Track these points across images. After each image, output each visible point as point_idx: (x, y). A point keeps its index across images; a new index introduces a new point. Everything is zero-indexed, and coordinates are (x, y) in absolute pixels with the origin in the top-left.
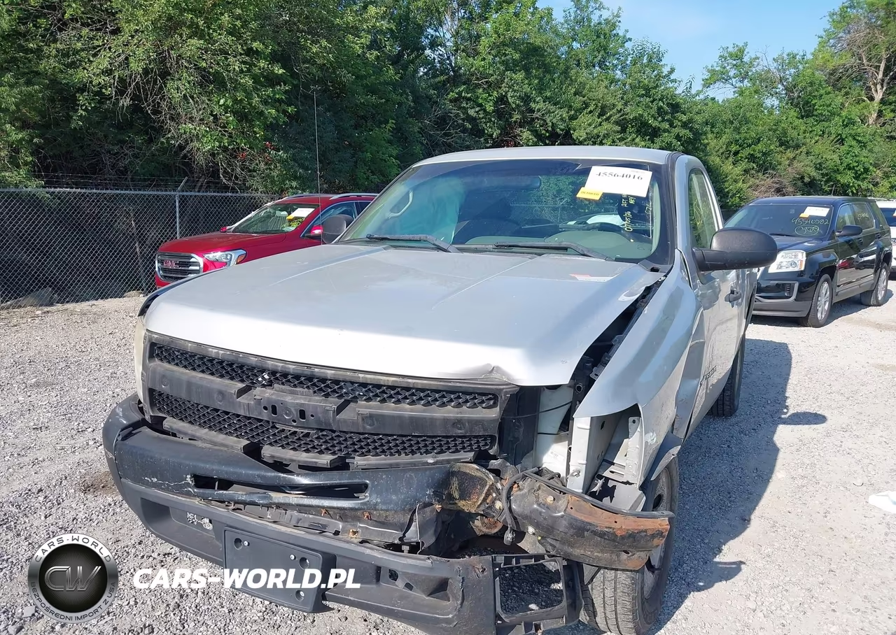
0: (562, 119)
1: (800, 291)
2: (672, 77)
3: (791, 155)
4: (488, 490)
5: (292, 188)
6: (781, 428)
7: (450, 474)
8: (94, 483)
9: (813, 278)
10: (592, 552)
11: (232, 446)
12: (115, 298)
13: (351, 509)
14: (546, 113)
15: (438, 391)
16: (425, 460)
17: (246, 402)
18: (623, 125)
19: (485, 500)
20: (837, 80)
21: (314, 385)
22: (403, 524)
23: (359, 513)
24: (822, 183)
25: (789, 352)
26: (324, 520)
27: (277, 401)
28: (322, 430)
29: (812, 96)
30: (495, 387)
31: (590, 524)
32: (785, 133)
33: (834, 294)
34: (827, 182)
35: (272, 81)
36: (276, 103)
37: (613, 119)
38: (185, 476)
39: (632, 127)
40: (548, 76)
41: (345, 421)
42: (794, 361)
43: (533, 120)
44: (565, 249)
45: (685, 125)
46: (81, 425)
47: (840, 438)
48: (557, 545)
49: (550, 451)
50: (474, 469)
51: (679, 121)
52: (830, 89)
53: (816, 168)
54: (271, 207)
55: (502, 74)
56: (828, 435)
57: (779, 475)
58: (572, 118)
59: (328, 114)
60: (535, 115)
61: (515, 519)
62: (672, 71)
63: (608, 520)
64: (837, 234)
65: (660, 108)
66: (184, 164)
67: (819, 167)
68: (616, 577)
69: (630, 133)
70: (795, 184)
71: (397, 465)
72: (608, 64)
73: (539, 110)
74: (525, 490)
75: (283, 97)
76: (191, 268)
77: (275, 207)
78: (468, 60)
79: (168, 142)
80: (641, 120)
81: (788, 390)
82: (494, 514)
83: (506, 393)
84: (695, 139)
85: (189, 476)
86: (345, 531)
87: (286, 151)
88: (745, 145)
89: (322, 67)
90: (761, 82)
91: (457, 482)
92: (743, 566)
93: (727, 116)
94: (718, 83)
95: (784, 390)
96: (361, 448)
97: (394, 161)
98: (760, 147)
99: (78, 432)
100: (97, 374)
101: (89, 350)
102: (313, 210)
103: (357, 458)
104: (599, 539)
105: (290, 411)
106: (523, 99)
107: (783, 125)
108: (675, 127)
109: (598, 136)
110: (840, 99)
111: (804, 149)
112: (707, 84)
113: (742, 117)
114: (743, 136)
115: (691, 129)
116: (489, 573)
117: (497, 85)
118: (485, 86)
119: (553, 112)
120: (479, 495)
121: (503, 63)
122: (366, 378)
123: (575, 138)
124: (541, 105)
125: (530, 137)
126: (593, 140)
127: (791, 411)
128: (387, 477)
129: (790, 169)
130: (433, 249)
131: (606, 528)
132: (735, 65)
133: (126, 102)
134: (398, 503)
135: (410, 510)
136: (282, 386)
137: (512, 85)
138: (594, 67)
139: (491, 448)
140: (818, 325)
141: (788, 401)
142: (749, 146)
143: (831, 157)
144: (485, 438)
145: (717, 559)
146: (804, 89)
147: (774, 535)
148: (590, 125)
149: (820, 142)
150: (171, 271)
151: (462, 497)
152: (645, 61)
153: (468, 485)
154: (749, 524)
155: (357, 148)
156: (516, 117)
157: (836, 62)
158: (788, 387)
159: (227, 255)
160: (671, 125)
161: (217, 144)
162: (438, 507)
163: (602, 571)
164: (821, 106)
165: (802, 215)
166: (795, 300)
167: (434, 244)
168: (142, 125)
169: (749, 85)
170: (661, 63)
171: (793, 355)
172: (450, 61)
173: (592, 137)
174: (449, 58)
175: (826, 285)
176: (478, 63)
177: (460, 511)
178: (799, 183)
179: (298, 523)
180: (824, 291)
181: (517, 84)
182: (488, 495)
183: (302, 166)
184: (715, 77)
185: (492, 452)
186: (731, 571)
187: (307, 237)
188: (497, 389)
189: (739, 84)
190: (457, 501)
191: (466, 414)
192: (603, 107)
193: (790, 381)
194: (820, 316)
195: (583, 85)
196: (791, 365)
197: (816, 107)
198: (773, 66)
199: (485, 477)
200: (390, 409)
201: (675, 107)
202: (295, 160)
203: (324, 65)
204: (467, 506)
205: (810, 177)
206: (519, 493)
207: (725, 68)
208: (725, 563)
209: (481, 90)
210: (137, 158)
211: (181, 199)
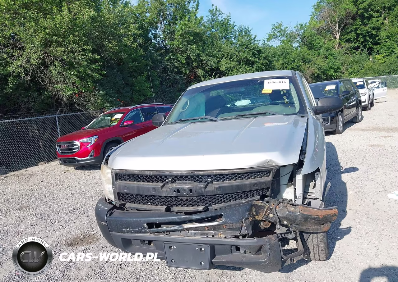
0: (214, 63)
1: (331, 120)
2: (256, 39)
3: (308, 66)
4: (266, 210)
5: (107, 106)
6: (343, 175)
7: (252, 206)
8: (72, 242)
9: (335, 114)
10: (310, 226)
11: (160, 210)
12: (35, 166)
13: (218, 225)
14: (208, 61)
15: (245, 173)
16: (241, 202)
17: (166, 190)
18: (239, 62)
19: (265, 214)
20: (320, 32)
21: (195, 179)
22: (239, 228)
23: (221, 226)
24: (322, 75)
25: (333, 145)
26: (207, 232)
27: (179, 188)
28: (198, 196)
29: (312, 40)
30: (270, 168)
31: (310, 215)
32: (304, 57)
33: (344, 120)
34: (324, 75)
35: (95, 61)
36: (96, 71)
37: (236, 60)
38: (143, 225)
39: (243, 62)
40: (205, 45)
41: (209, 191)
42: (336, 149)
43: (202, 64)
44: (265, 113)
45: (265, 58)
46: (51, 221)
47: (366, 175)
48: (297, 226)
49: (286, 191)
50: (260, 203)
51: (262, 57)
52: (318, 36)
53: (319, 70)
54: (103, 116)
55: (187, 47)
56: (361, 175)
57: (350, 193)
58: (219, 62)
59: (118, 73)
60: (203, 62)
61: (279, 219)
62: (256, 36)
63: (316, 213)
64: (341, 95)
65: (253, 53)
66: (56, 102)
67: (320, 69)
68: (317, 236)
69: (242, 65)
70: (312, 77)
71: (231, 205)
72: (228, 37)
73: (204, 60)
74: (281, 208)
75: (99, 68)
76: (74, 147)
77: (104, 116)
78: (171, 42)
79: (48, 94)
80: (246, 59)
81: (339, 160)
82: (269, 219)
83: (275, 169)
84: (269, 64)
85: (145, 225)
86: (216, 234)
87: (103, 91)
88: (289, 64)
89: (113, 53)
90: (290, 37)
91: (254, 209)
92: (351, 228)
93: (279, 52)
94: (273, 39)
95: (338, 161)
96: (215, 201)
97: (149, 89)
98: (295, 64)
99: (52, 224)
100: (46, 199)
101: (36, 190)
102: (123, 114)
103: (213, 205)
104: (314, 220)
105: (186, 191)
106: (197, 56)
107: (303, 54)
108: (261, 60)
109: (231, 68)
110: (323, 40)
111: (312, 63)
112: (269, 40)
113: (286, 52)
114: (287, 60)
115: (267, 60)
116: (277, 241)
117: (185, 51)
118: (180, 53)
119: (210, 60)
120: (263, 213)
121: (186, 42)
122: (217, 172)
123: (221, 70)
124: (205, 58)
125: (202, 72)
126: (228, 70)
127: (344, 168)
128: (229, 210)
129: (308, 71)
130: (209, 121)
131: (316, 216)
132: (278, 31)
133: (28, 78)
134: (236, 220)
135: (241, 222)
136: (180, 182)
137: (192, 51)
138: (223, 39)
139: (267, 193)
140: (340, 133)
141: (341, 164)
142: (291, 64)
143: (324, 65)
144: (265, 189)
145: (340, 228)
146: (308, 38)
147: (358, 215)
148: (226, 64)
149: (318, 59)
150: (65, 150)
151: (257, 215)
152: (244, 34)
153: (259, 209)
154: (347, 213)
155: (132, 86)
156: (195, 64)
157: (318, 25)
158: (339, 159)
159: (90, 139)
160: (259, 59)
161: (72, 92)
162: (251, 219)
163: (311, 235)
164: (316, 44)
165: (325, 90)
166: (330, 124)
167: (210, 119)
168: (35, 87)
169: (286, 39)
170: (250, 34)
171: (335, 146)
172: (163, 44)
173: (228, 69)
174: (162, 42)
175: (340, 116)
176: (176, 43)
177: (256, 220)
178: (313, 77)
179: (195, 235)
180: (340, 119)
181: (193, 50)
182: (266, 212)
183: (111, 96)
184: (272, 37)
185: (267, 194)
186: (348, 231)
187: (123, 126)
188: (271, 169)
189: (282, 39)
190: (255, 216)
191: (258, 180)
192: (230, 56)
193: (338, 156)
194: (340, 129)
195: (220, 47)
196: (336, 150)
197: (314, 45)
198: (294, 30)
199: (265, 205)
200: (227, 183)
201: (259, 52)
202: (107, 94)
203: (114, 52)
204: (259, 218)
205: (317, 74)
206: (279, 209)
207: (275, 33)
208: (344, 228)
209: (179, 54)
210: (36, 102)
211: (59, 118)
